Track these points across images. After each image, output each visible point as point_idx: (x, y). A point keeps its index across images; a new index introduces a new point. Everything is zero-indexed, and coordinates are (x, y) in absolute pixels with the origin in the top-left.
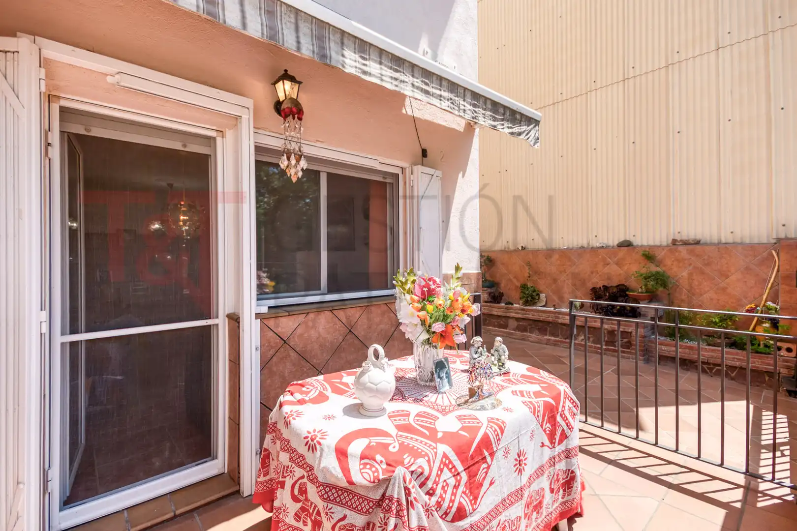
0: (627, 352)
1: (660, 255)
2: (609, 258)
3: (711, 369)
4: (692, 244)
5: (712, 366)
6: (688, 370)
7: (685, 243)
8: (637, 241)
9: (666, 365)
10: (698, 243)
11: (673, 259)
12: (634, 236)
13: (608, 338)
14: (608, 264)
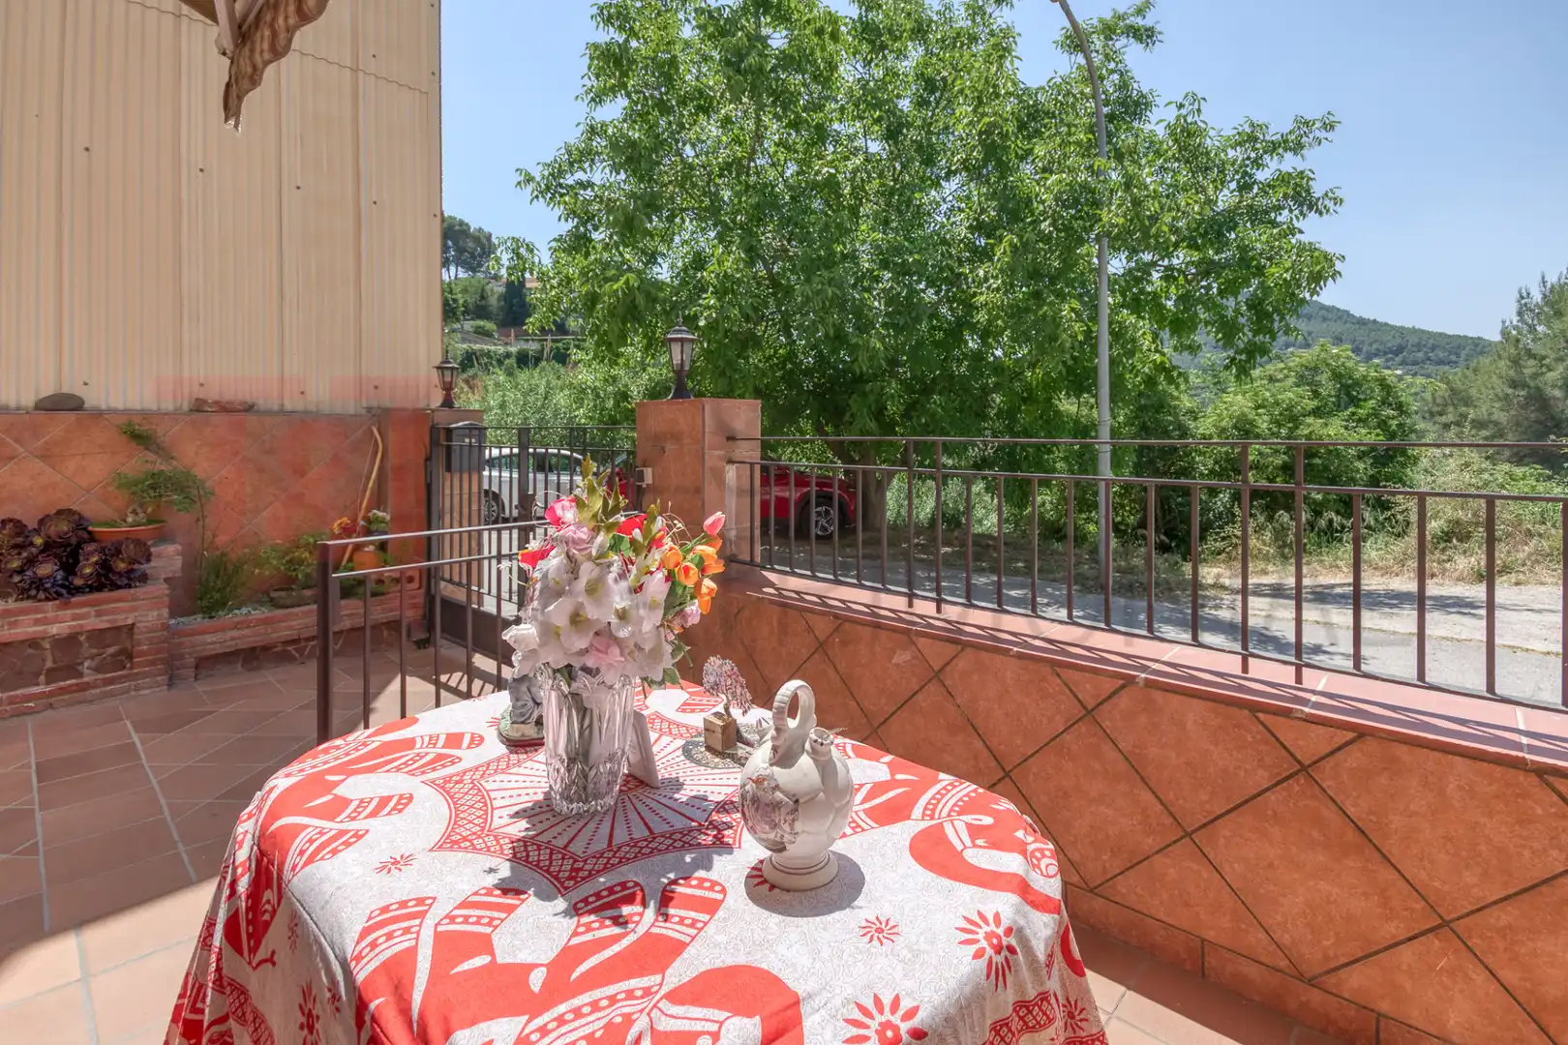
0: (121, 677)
1: (165, 433)
2: (17, 441)
3: (300, 651)
4: (240, 411)
5: (303, 644)
6: (258, 668)
7: (224, 408)
8: (93, 398)
9: (212, 675)
10: (249, 408)
11: (198, 443)
12: (86, 384)
13: (54, 662)
14: (11, 458)
